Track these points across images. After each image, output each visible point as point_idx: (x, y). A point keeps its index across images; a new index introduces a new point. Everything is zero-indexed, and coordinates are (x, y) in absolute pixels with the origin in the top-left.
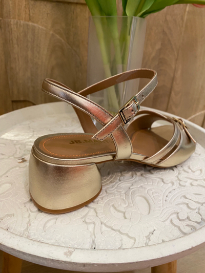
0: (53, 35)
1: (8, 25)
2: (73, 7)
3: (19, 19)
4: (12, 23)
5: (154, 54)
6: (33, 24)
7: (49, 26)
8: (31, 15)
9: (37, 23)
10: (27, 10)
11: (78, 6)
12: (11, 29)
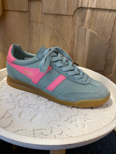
0: (53, 30)
1: (32, 26)
2: (64, 17)
3: (37, 23)
4: (34, 25)
5: (106, 41)
6: (44, 25)
7: (51, 26)
8: (43, 21)
9: (46, 25)
10: (42, 19)
11: (67, 16)
12: (33, 28)
